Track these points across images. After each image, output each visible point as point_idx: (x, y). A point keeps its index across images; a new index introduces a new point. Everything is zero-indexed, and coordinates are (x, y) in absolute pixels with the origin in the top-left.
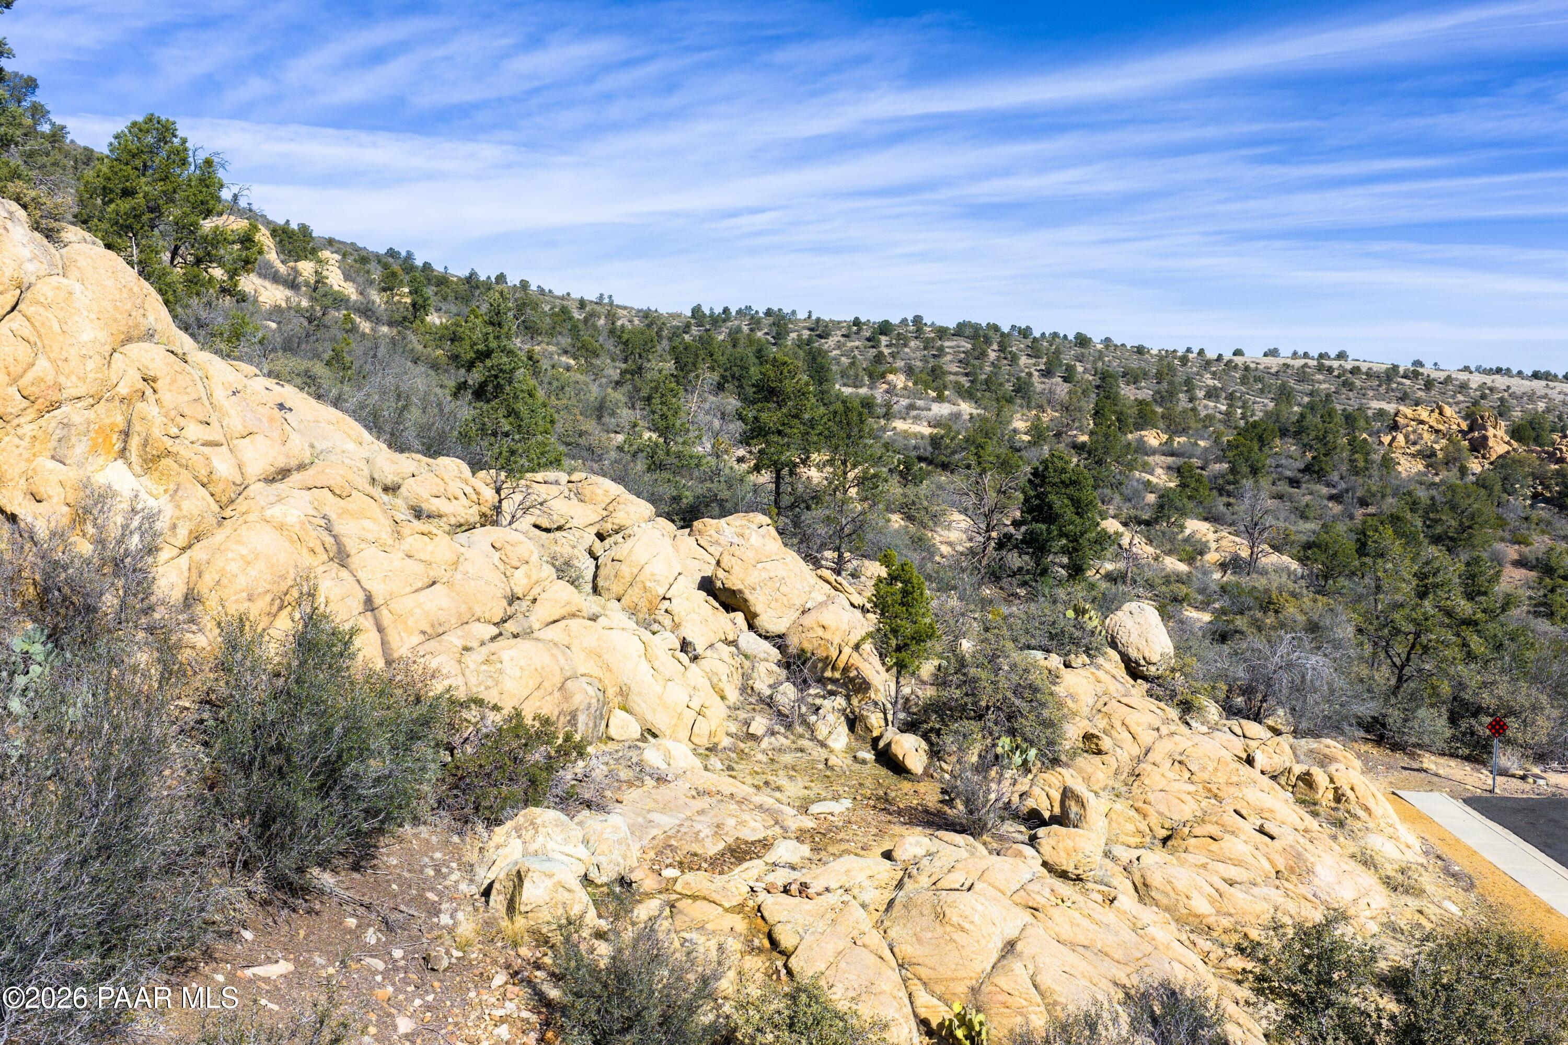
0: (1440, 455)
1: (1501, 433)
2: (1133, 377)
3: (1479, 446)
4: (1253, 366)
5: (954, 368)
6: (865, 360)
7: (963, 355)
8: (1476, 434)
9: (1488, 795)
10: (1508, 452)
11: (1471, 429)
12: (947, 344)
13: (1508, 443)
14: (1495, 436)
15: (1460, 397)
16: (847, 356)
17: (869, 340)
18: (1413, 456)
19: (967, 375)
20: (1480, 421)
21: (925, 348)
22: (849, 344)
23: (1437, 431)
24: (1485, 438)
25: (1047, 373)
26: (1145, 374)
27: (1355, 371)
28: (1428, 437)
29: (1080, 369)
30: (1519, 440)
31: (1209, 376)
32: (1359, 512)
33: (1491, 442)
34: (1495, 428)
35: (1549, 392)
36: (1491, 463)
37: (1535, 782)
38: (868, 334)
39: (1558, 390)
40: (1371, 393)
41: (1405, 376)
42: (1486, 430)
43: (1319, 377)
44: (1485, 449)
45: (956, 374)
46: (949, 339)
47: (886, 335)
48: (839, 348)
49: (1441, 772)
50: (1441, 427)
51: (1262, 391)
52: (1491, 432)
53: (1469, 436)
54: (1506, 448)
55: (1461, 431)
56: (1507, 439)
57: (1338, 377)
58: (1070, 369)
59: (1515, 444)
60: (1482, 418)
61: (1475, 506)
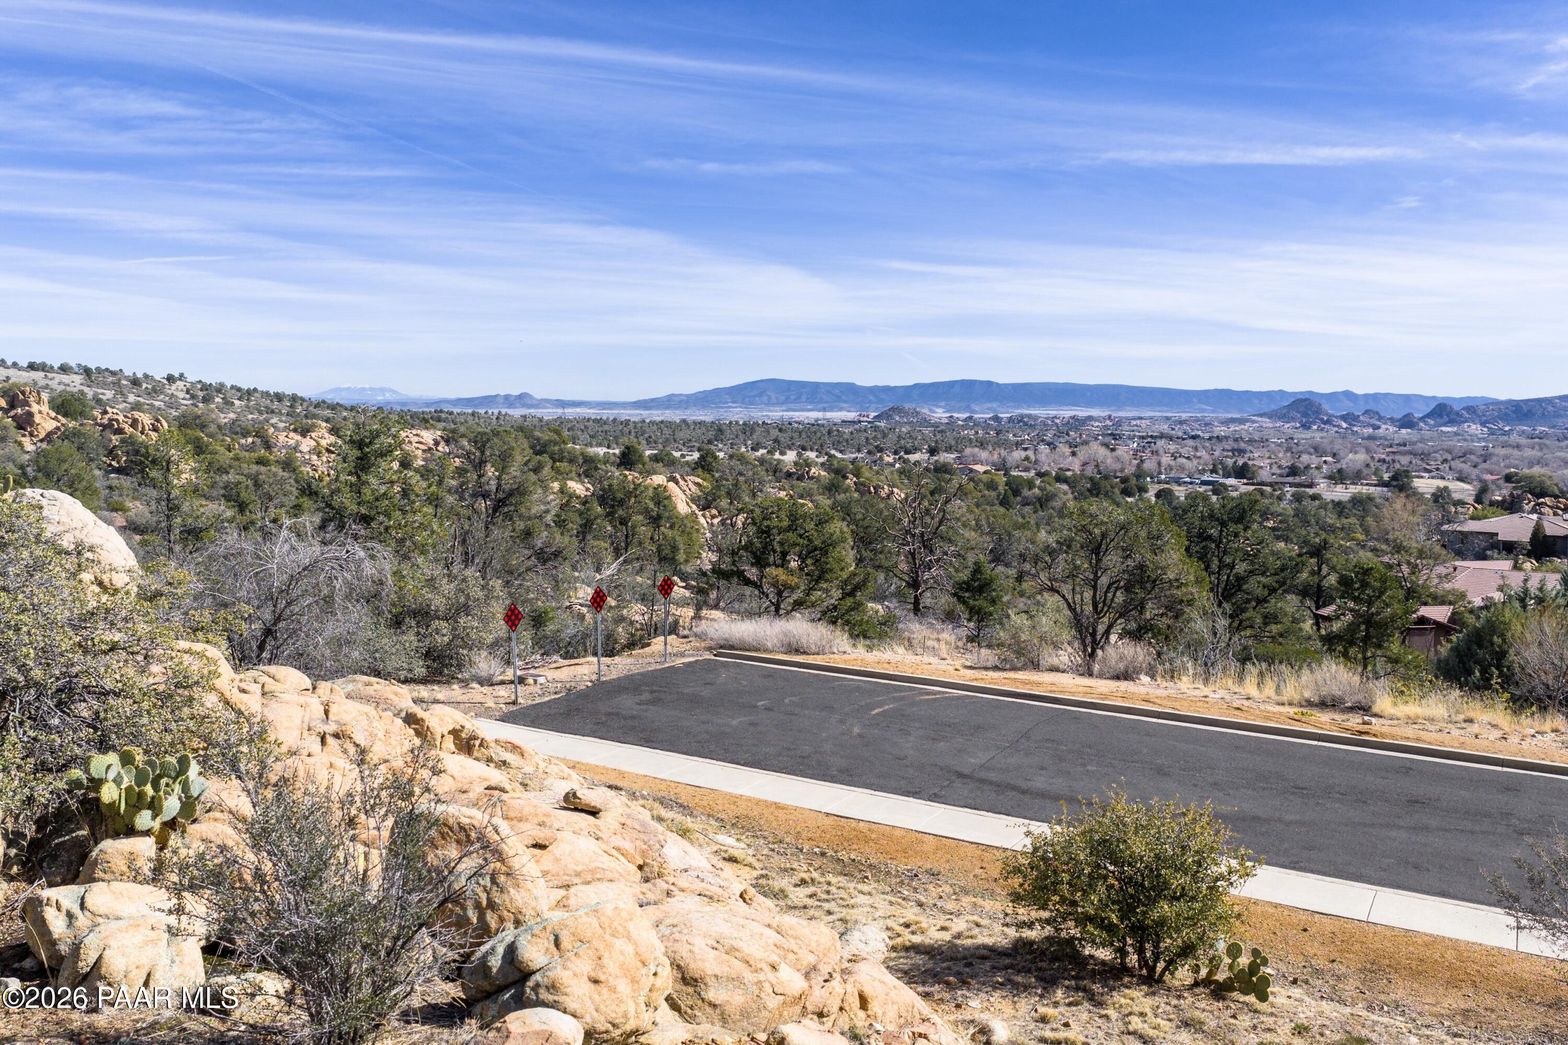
1: (45, 408)
3: (25, 423)
8: (19, 411)
9: (513, 708)
10: (58, 428)
11: (12, 406)
13: (55, 419)
14: (40, 412)
20: (21, 397)
24: (30, 415)
30: (65, 415)
33: (37, 419)
34: (38, 403)
35: (50, 383)
36: (41, 441)
37: (535, 682)
39: (57, 380)
42: (30, 406)
44: (31, 426)
49: (440, 696)
52: (35, 408)
53: (12, 413)
54: (54, 424)
56: (53, 414)
59: (64, 420)
60: (23, 393)
61: (73, 471)
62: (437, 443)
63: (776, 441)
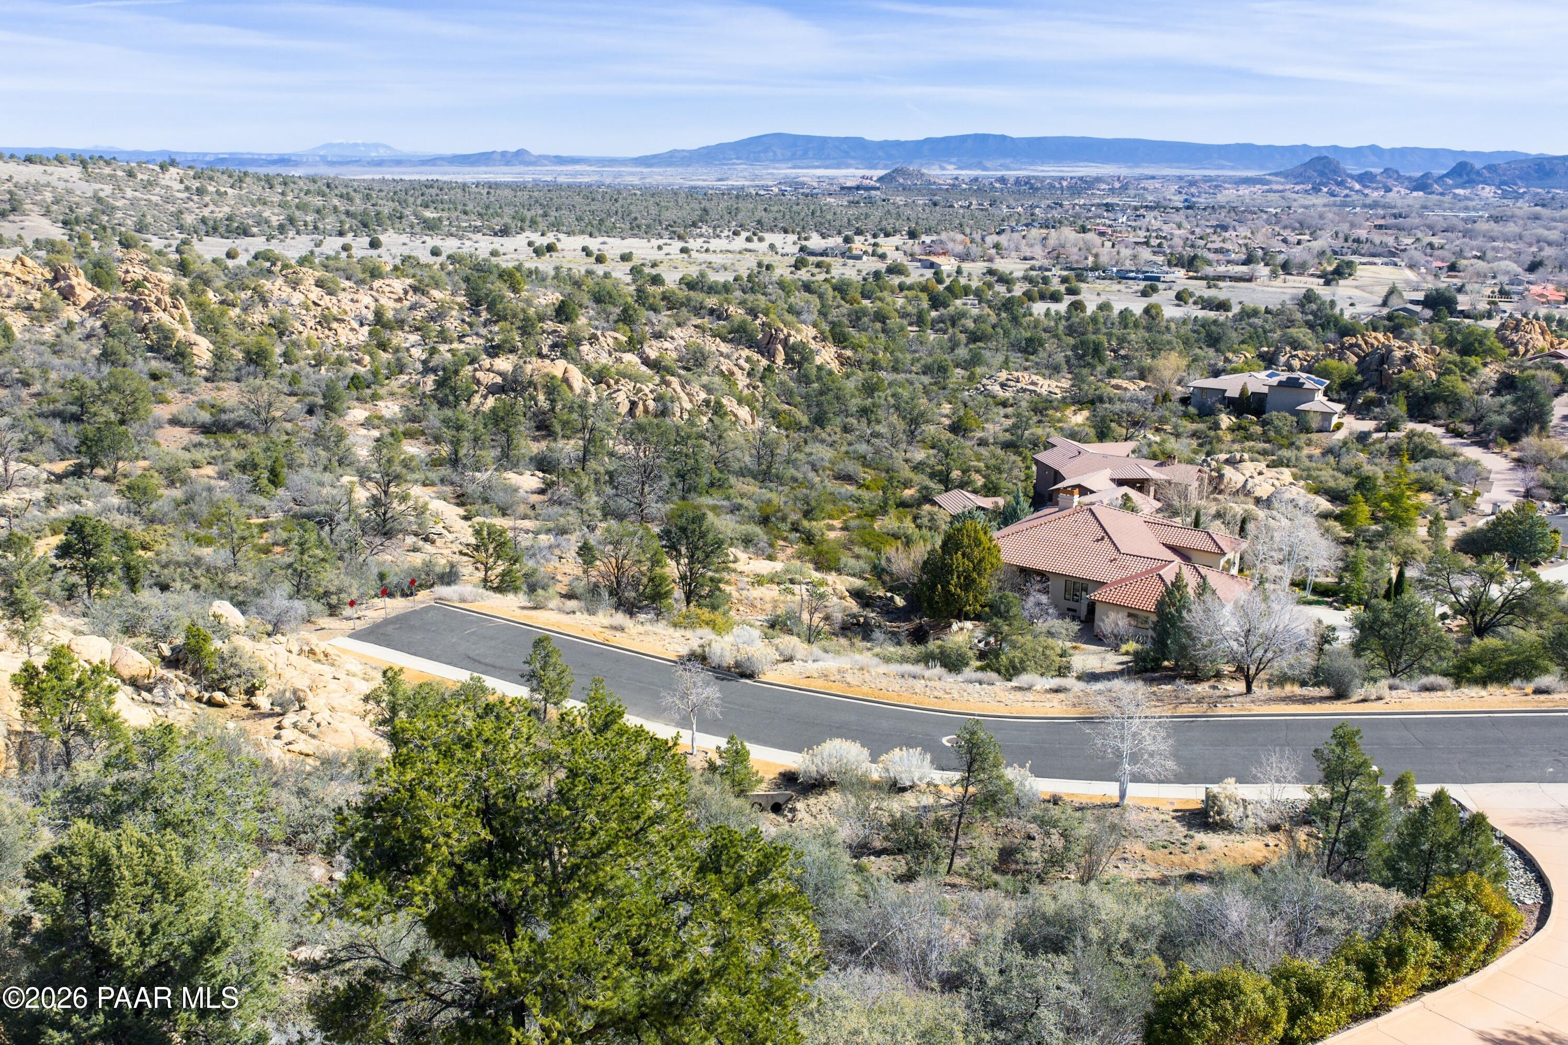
0: (37, 306)
1: (83, 281)
3: (68, 294)
8: (62, 283)
9: (352, 631)
10: (94, 298)
11: (56, 279)
13: (91, 289)
14: (79, 284)
18: (12, 309)
20: (62, 271)
23: (25, 282)
24: (72, 287)
28: (19, 289)
30: (99, 285)
32: (24, 393)
33: (78, 290)
34: (76, 276)
36: (83, 310)
42: (70, 279)
44: (74, 296)
49: (331, 626)
50: (26, 278)
52: (74, 281)
53: (56, 286)
54: (92, 294)
55: (46, 281)
56: (89, 285)
59: (99, 291)
60: (63, 268)
62: (406, 293)
63: (759, 222)
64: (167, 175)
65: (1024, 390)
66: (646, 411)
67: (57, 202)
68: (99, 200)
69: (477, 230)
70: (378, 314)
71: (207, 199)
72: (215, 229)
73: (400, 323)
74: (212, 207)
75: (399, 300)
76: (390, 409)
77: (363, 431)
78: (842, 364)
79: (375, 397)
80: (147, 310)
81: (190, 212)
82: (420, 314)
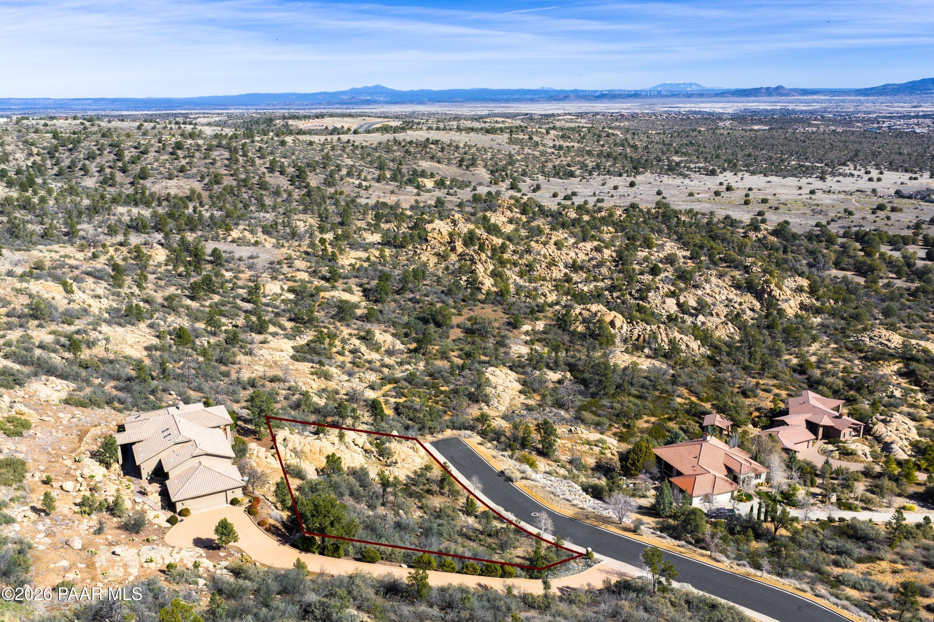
1: (460, 243)
2: (312, 166)
4: (364, 144)
5: (223, 171)
6: (175, 169)
7: (226, 162)
8: (453, 244)
9: (431, 440)
12: (216, 153)
13: (462, 247)
14: (458, 245)
15: (456, 155)
16: (164, 167)
17: (172, 154)
19: (232, 175)
21: (205, 158)
22: (162, 158)
24: (455, 246)
25: (271, 170)
26: (317, 162)
27: (411, 143)
29: (286, 164)
31: (345, 156)
38: (171, 150)
40: (418, 156)
41: (432, 143)
43: (395, 148)
45: (226, 175)
46: (215, 150)
47: (180, 149)
48: (157, 161)
51: (371, 162)
53: (451, 245)
56: (462, 245)
57: (404, 147)
58: (282, 166)
64: (549, 137)
65: (881, 344)
66: (644, 340)
67: (491, 159)
68: (510, 156)
69: (699, 170)
70: (575, 261)
71: (561, 152)
72: (558, 173)
73: (581, 268)
74: (563, 158)
75: (587, 254)
76: (540, 326)
77: (523, 337)
78: (801, 308)
79: (537, 319)
80: (476, 263)
81: (551, 160)
82: (594, 262)
